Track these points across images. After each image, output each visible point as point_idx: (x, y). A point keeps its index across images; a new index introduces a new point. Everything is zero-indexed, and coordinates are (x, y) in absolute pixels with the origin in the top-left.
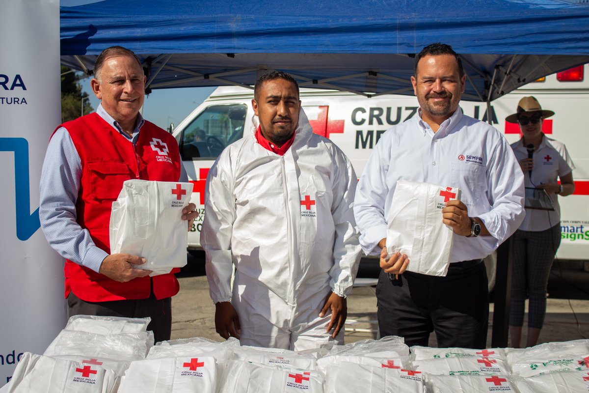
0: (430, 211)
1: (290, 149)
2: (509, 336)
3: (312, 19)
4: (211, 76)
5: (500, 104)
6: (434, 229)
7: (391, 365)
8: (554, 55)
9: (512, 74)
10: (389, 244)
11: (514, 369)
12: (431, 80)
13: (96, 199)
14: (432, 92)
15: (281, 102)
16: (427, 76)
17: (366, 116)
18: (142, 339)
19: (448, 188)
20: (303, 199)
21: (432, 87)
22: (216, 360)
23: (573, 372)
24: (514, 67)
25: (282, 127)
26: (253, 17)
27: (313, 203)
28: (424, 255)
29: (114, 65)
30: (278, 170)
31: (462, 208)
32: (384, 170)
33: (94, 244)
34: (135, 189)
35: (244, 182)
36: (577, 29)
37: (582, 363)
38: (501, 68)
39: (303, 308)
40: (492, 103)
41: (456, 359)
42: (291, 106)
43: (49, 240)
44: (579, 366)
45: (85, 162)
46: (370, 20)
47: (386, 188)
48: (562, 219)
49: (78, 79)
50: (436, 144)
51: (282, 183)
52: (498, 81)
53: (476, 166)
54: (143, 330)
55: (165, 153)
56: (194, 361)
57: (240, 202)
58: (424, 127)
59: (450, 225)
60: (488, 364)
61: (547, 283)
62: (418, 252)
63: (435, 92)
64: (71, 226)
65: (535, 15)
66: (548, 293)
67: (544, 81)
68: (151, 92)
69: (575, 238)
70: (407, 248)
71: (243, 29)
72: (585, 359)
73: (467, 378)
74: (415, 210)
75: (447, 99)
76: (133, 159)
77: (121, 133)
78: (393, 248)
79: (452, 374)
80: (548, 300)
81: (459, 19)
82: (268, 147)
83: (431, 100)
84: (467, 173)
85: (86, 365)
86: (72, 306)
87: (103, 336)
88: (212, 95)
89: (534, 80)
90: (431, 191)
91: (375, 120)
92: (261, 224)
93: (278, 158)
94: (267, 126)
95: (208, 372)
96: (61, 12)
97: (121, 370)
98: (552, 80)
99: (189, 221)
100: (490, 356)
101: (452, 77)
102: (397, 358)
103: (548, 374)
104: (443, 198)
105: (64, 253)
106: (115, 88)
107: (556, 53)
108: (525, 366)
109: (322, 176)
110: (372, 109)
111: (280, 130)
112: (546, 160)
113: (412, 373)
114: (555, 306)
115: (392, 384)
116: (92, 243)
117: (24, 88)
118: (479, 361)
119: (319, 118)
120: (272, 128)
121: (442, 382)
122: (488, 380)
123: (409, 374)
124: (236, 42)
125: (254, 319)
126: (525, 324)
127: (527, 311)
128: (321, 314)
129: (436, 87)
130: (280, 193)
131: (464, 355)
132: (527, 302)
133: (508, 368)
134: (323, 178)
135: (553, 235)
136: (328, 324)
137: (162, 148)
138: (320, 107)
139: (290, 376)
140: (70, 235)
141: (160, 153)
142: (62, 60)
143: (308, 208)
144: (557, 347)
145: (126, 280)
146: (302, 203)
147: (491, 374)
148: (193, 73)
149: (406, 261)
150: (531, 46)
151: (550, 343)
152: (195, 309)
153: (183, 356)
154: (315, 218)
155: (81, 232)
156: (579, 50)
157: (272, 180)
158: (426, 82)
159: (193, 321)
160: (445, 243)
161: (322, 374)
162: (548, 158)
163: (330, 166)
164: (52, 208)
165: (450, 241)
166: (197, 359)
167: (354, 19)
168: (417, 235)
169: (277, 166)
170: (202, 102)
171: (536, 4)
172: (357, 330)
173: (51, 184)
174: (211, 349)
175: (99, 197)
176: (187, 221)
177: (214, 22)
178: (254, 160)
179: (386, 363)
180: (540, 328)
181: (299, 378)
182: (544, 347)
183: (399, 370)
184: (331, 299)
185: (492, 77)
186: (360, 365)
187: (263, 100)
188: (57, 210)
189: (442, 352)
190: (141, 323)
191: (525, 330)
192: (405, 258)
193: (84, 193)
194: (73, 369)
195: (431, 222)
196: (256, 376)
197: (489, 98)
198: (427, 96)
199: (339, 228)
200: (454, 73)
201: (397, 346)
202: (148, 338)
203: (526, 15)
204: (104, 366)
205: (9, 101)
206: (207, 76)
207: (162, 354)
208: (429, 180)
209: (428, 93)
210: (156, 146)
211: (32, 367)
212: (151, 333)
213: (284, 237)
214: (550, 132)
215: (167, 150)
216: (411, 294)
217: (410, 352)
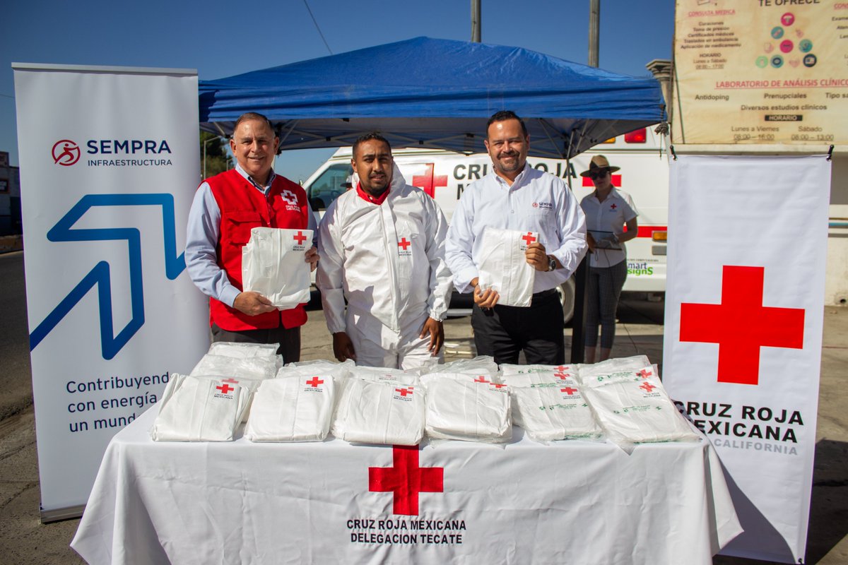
0: (515, 253)
1: (386, 199)
2: (585, 355)
3: (416, 88)
4: (332, 139)
5: (578, 162)
6: (519, 268)
7: (482, 380)
8: (620, 120)
9: (586, 136)
10: (481, 283)
11: (584, 381)
12: (500, 143)
13: (232, 243)
14: (502, 152)
15: (376, 160)
16: (497, 139)
17: (466, 172)
18: (272, 361)
19: (529, 233)
20: (400, 241)
21: (501, 148)
22: (334, 378)
23: (631, 382)
24: (587, 130)
25: (378, 183)
26: (364, 87)
27: (409, 244)
28: (511, 290)
29: (247, 128)
30: (377, 218)
31: (541, 248)
32: (470, 220)
33: (229, 283)
34: (261, 235)
35: (349, 230)
36: (638, 98)
37: (639, 375)
38: (577, 131)
39: (406, 332)
40: (571, 161)
41: (537, 374)
42: (385, 163)
43: (193, 278)
44: (637, 377)
45: (223, 211)
46: (465, 89)
47: (471, 235)
48: (628, 257)
49: (224, 144)
50: (512, 195)
51: (381, 228)
52: (575, 142)
53: (548, 210)
54: (273, 354)
55: (294, 203)
56: (316, 379)
57: (347, 247)
58: (501, 182)
59: (534, 263)
60: (563, 377)
61: (616, 311)
62: (506, 289)
63: (504, 152)
64: (210, 267)
65: (604, 86)
66: (617, 318)
67: (614, 142)
68: (281, 153)
69: (640, 273)
70: (498, 286)
71: (356, 97)
72: (642, 371)
73: (545, 390)
74: (502, 253)
75: (516, 157)
76: (265, 208)
77: (255, 186)
78: (485, 285)
79: (533, 386)
80: (617, 325)
81: (539, 88)
82: (367, 199)
83: (502, 160)
84: (540, 218)
85: (225, 383)
86: (215, 334)
87: (239, 359)
88: (335, 155)
89: (603, 142)
90: (514, 236)
91: (473, 175)
92: (366, 264)
93: (376, 208)
94: (365, 181)
95: (327, 388)
96: (200, 85)
97: (254, 387)
98: (620, 141)
99: (311, 263)
100: (565, 371)
101: (518, 138)
102: (487, 374)
103: (612, 384)
104: (526, 241)
105: (204, 289)
106: (245, 147)
107: (622, 118)
108: (594, 378)
109: (415, 221)
110: (471, 166)
111: (376, 185)
112: (611, 208)
113: (499, 386)
114: (621, 330)
115: (482, 396)
116: (228, 282)
117: (170, 152)
118: (556, 375)
119: (426, 173)
120: (370, 182)
121: (524, 393)
122: (562, 391)
123: (497, 387)
124: (350, 109)
125: (364, 344)
126: (599, 345)
127: (600, 334)
128: (421, 336)
129: (505, 148)
130: (380, 237)
131: (543, 371)
132: (600, 327)
133: (579, 380)
134: (417, 223)
135: (620, 271)
136: (429, 344)
137: (291, 198)
138: (427, 164)
139: (397, 390)
140: (209, 274)
141: (289, 203)
142: (200, 125)
143: (405, 248)
144: (620, 362)
145: (255, 314)
146: (399, 244)
147: (565, 385)
148: (317, 137)
149: (497, 296)
150: (600, 111)
151: (614, 359)
152: (322, 337)
153: (306, 375)
154: (411, 257)
155: (219, 272)
156: (640, 116)
157: (373, 227)
158: (496, 145)
159: (321, 347)
160: (529, 279)
161: (424, 388)
162: (614, 206)
163: (422, 212)
164: (195, 251)
165: (533, 276)
166: (317, 378)
167: (452, 88)
168: (505, 274)
169: (376, 215)
170: (326, 161)
171: (605, 77)
172: (459, 352)
173: (195, 231)
174: (330, 369)
175: (235, 242)
176: (309, 264)
177: (331, 91)
178: (356, 211)
179: (478, 378)
180: (610, 348)
181: (404, 392)
182: (609, 363)
183: (489, 384)
184: (428, 323)
185: (570, 138)
186: (455, 380)
187: (360, 159)
188: (199, 253)
189: (526, 368)
190: (271, 348)
191: (598, 349)
192: (495, 293)
193: (222, 238)
194: (214, 387)
195: (516, 262)
196: (368, 391)
197: (568, 156)
198: (499, 157)
199: (433, 264)
200: (520, 135)
201: (488, 364)
202: (278, 361)
203: (596, 86)
204: (239, 385)
205: (157, 163)
206: (328, 139)
207: (289, 374)
208: (509, 227)
209: (499, 154)
210: (286, 197)
211: (180, 385)
212: (281, 357)
213: (386, 274)
214: (619, 185)
215: (296, 200)
216: (500, 320)
217: (499, 369)
